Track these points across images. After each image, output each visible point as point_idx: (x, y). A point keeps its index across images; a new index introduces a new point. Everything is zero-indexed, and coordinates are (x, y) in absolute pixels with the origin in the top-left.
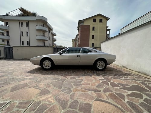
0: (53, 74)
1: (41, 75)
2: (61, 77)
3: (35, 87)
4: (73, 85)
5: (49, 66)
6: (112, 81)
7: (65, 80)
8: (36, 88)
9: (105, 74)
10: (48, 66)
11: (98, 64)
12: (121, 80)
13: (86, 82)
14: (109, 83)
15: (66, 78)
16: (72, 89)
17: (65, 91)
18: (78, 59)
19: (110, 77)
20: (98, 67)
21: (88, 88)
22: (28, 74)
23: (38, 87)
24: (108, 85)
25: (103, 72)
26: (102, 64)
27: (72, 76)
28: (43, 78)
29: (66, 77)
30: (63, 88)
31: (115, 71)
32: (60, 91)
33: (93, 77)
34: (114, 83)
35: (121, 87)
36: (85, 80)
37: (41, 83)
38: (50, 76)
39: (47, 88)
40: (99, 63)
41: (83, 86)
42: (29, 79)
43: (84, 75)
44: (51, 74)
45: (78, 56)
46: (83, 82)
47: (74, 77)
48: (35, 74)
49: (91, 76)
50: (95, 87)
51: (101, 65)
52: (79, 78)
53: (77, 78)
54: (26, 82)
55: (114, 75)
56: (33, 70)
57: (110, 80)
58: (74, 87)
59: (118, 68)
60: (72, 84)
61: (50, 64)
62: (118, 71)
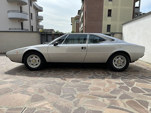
0: (44, 75)
1: (27, 77)
2: (58, 80)
3: (23, 92)
4: (76, 90)
5: (37, 64)
6: (135, 86)
7: (64, 83)
8: (24, 94)
9: (126, 76)
10: (35, 64)
11: (115, 61)
12: (149, 84)
13: (95, 86)
14: (130, 88)
15: (65, 82)
16: (75, 96)
17: (66, 98)
18: (84, 52)
19: (133, 80)
20: (116, 65)
21: (98, 94)
22: (6, 76)
23: (26, 92)
24: (128, 91)
25: (122, 73)
26: (122, 61)
27: (74, 79)
28: (31, 81)
29: (65, 80)
30: (62, 94)
31: (142, 72)
32: (58, 98)
33: (105, 80)
34: (138, 88)
35: (147, 93)
36: (93, 84)
37: (29, 88)
38: (40, 79)
39: (39, 94)
40: (117, 60)
41: (91, 92)
42: (11, 82)
43: (93, 78)
44: (42, 75)
45: (82, 48)
46: (90, 87)
47: (78, 79)
48: (17, 76)
49: (103, 78)
50: (108, 93)
51: (119, 62)
52: (84, 81)
53: (82, 81)
54: (8, 85)
55: (139, 78)
56: (12, 69)
57: (131, 84)
58: (78, 93)
60: (75, 89)
61: (39, 61)
62: (147, 72)
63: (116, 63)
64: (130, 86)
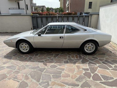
0: (32, 60)
1: (19, 61)
2: (41, 65)
4: (52, 77)
5: (27, 49)
6: (96, 72)
7: (44, 69)
8: (15, 80)
9: (92, 60)
11: (86, 47)
12: (108, 70)
13: (67, 72)
14: (92, 75)
15: (46, 67)
16: (50, 83)
17: (43, 85)
18: (61, 41)
19: (98, 65)
21: (66, 81)
23: (17, 78)
24: (90, 78)
26: (92, 46)
27: (53, 64)
28: (21, 66)
29: (46, 65)
30: (41, 81)
31: (108, 55)
32: (38, 85)
34: (98, 75)
35: (103, 81)
36: (66, 70)
37: (19, 74)
38: (28, 63)
39: (25, 81)
40: (88, 46)
41: (62, 78)
42: (8, 67)
43: (67, 62)
44: (30, 60)
46: (63, 73)
49: (75, 63)
50: (74, 80)
51: (90, 48)
52: (60, 67)
53: (58, 67)
54: (5, 71)
55: (103, 63)
58: (53, 80)
59: (114, 50)
60: (51, 75)
61: (28, 47)
62: (111, 56)
63: (87, 48)
64: (93, 73)
